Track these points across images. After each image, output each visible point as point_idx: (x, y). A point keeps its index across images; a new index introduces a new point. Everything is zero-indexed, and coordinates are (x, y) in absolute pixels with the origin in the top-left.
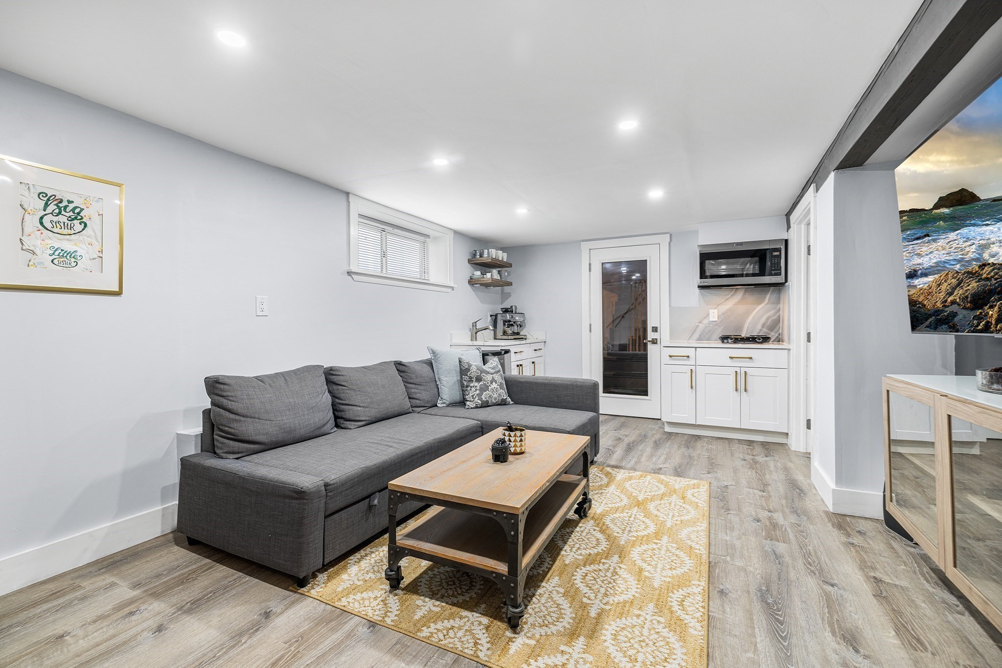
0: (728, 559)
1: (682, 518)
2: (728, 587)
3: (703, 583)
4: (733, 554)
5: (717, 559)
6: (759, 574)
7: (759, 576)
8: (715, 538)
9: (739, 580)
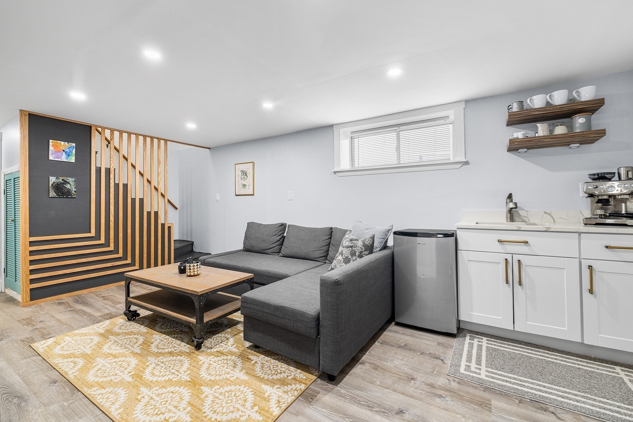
0: (66, 404)
1: (142, 404)
2: (52, 387)
3: (71, 376)
4: (64, 410)
5: (75, 397)
6: (31, 411)
7: (31, 410)
8: (93, 412)
9: (46, 396)
